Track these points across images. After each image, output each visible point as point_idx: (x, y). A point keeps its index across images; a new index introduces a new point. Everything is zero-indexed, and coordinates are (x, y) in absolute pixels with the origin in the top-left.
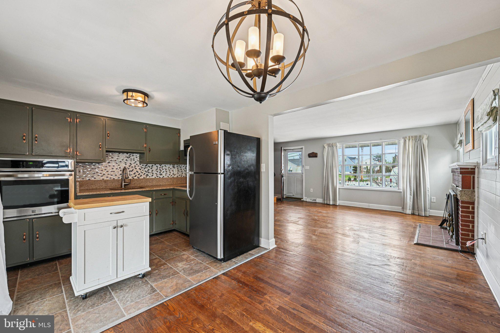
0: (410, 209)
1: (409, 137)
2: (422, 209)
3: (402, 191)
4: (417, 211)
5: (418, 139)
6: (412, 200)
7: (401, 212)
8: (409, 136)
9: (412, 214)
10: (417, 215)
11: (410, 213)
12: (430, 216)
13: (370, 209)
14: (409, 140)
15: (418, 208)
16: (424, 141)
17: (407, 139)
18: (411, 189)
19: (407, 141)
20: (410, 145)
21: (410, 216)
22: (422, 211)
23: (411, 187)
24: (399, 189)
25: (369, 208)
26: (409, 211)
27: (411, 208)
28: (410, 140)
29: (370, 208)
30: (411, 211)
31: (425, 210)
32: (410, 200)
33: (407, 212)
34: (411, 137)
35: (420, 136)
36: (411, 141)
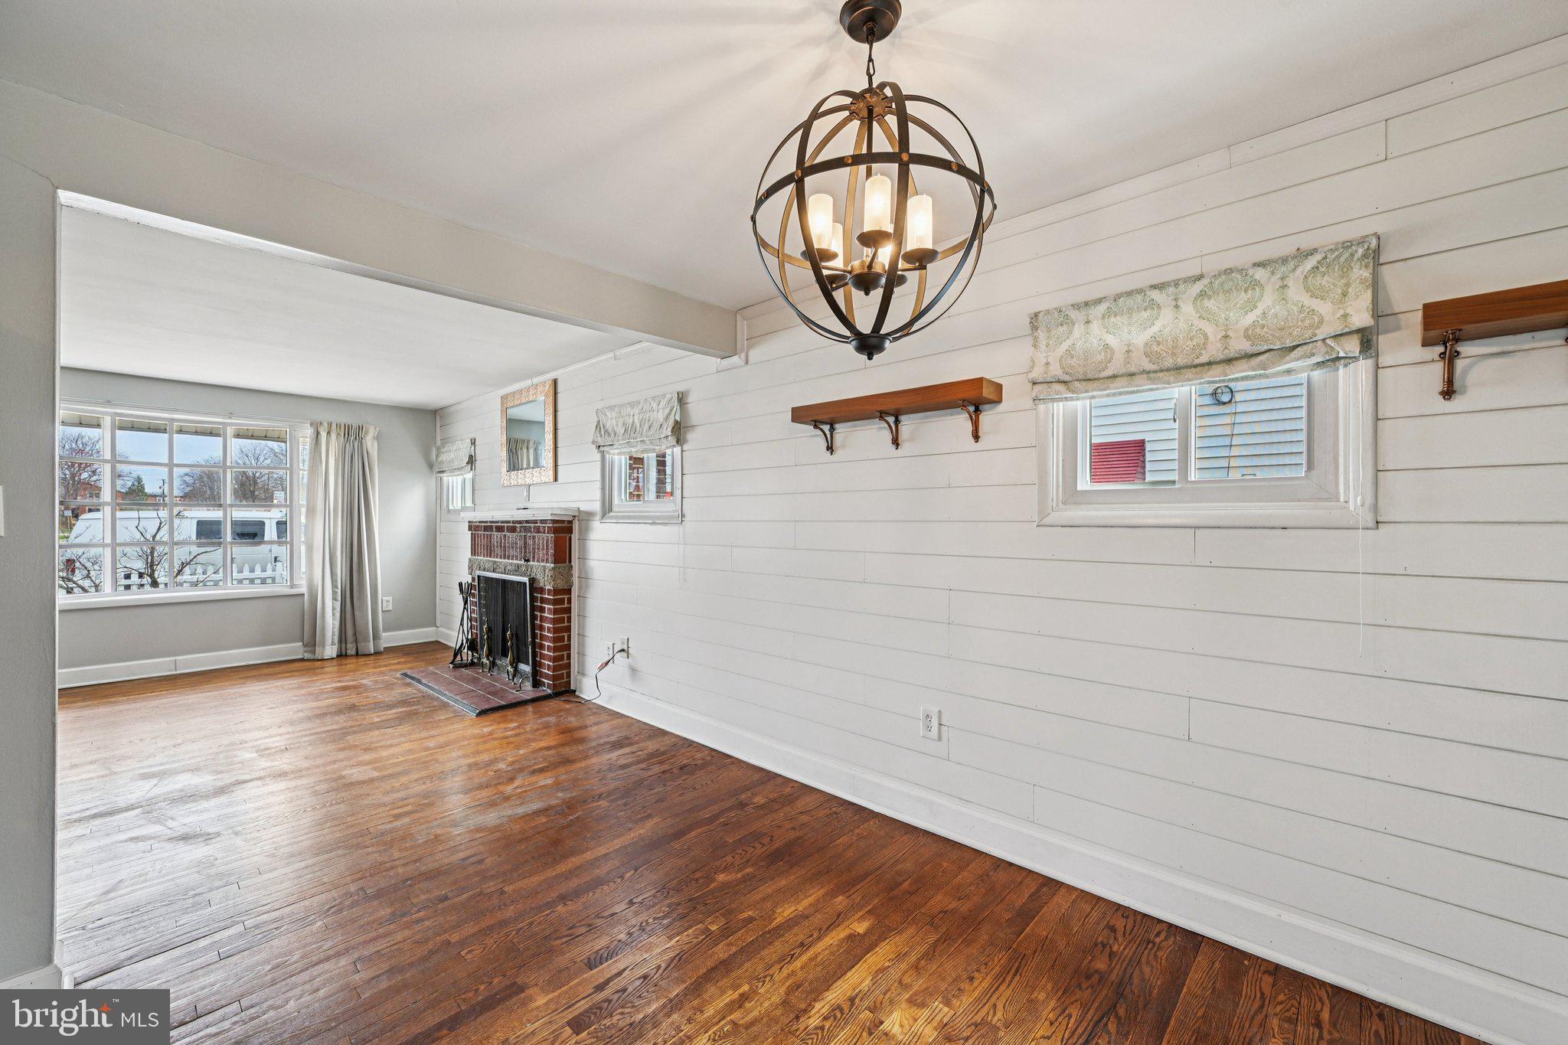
0: (333, 644)
1: (330, 425)
2: (368, 636)
3: (304, 590)
4: (351, 643)
5: (352, 434)
6: (338, 615)
7: (302, 660)
8: (330, 420)
9: (337, 656)
10: (351, 656)
11: (335, 656)
12: (388, 650)
13: (180, 674)
14: (329, 433)
15: (355, 634)
16: (369, 444)
17: (325, 431)
18: (337, 581)
19: (323, 435)
20: (332, 449)
21: (335, 662)
22: (369, 641)
23: (337, 575)
24: (292, 587)
25: (174, 673)
26: (331, 651)
27: (336, 641)
28: (332, 433)
29: (178, 672)
30: (335, 648)
31: (376, 637)
32: (333, 615)
33: (325, 654)
34: (334, 426)
35: (360, 428)
36: (333, 436)
